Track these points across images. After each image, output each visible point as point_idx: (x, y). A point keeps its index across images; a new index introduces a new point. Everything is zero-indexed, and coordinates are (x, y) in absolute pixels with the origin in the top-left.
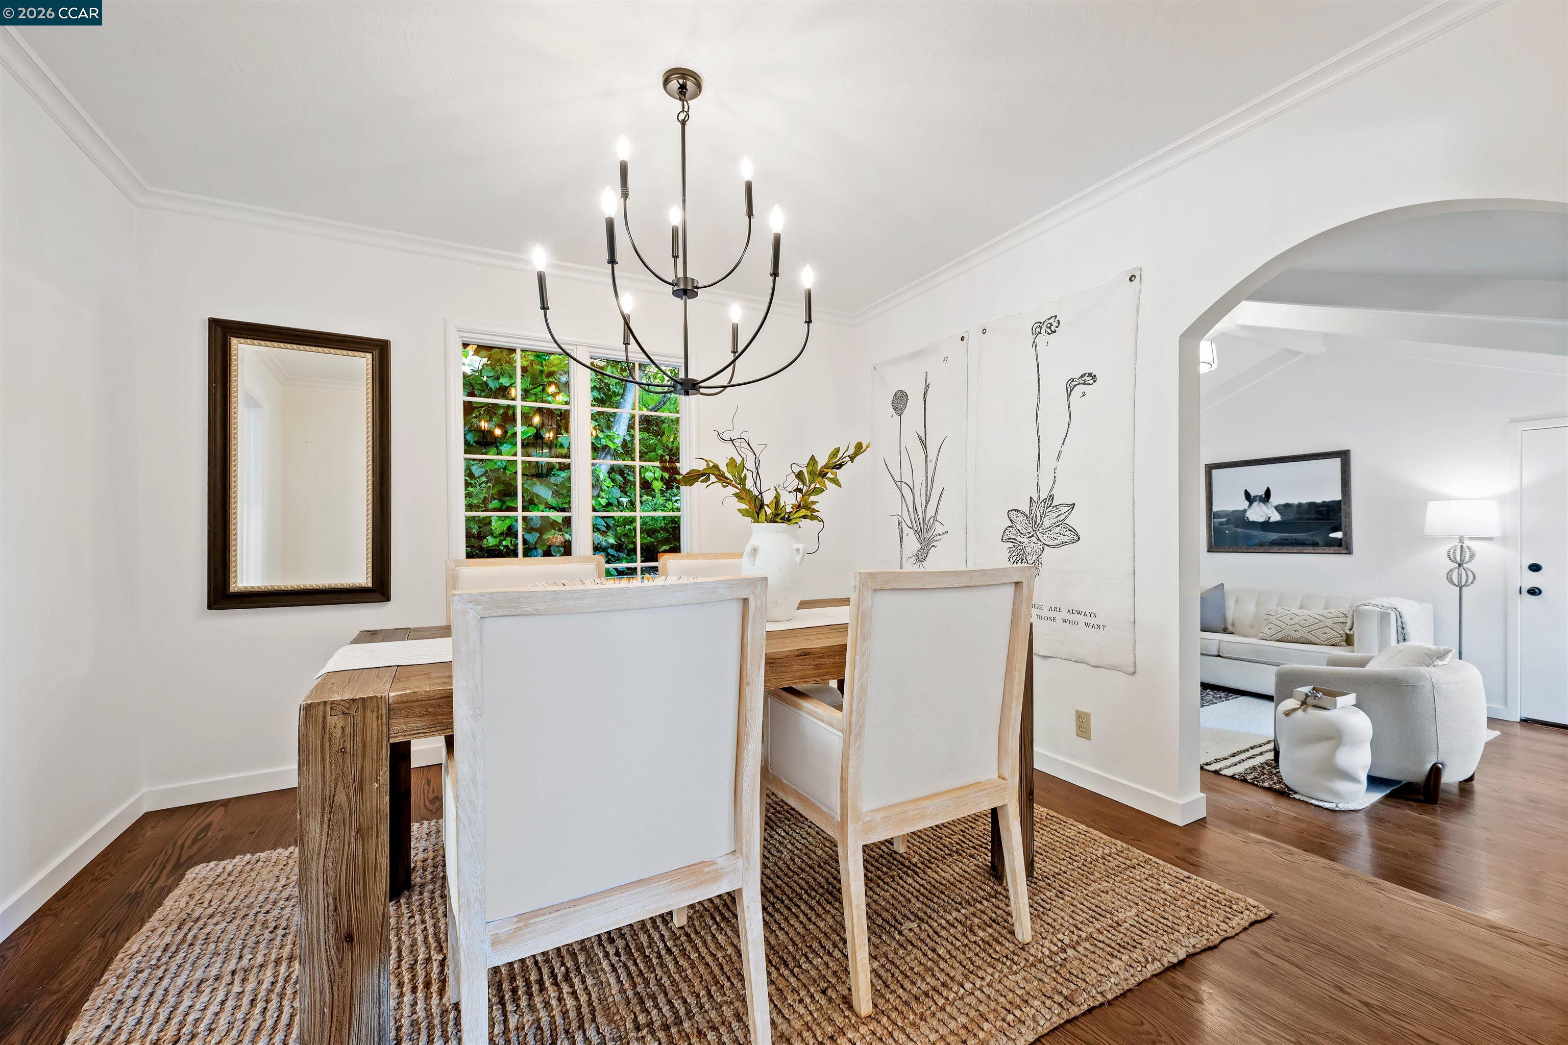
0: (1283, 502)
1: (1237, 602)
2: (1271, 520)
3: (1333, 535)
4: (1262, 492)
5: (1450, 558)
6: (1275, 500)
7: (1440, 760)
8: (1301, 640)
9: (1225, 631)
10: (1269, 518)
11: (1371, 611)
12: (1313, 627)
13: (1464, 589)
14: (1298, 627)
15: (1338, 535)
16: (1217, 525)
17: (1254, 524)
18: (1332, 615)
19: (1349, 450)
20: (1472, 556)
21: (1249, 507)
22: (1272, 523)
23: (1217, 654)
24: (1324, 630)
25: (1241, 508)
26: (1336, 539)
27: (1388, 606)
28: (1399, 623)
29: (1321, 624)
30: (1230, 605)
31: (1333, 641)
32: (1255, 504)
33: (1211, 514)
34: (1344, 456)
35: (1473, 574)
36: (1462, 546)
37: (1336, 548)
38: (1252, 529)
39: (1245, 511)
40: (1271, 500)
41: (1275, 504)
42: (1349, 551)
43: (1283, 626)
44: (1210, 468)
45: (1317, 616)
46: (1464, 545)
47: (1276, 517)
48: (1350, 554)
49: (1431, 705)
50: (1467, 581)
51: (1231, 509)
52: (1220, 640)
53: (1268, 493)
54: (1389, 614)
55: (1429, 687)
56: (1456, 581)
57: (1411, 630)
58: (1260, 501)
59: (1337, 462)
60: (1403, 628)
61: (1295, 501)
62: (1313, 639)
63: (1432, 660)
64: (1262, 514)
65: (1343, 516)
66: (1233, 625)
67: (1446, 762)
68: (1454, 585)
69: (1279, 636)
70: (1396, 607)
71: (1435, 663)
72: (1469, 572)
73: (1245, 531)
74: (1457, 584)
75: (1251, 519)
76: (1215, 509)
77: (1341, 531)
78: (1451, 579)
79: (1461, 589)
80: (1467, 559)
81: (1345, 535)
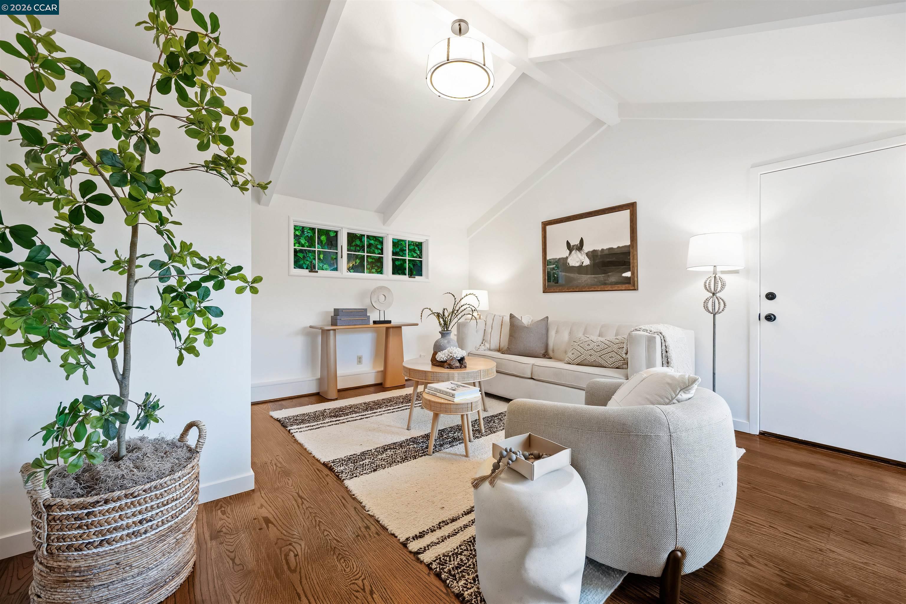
0: (591, 250)
1: (557, 332)
2: (584, 264)
3: (624, 275)
4: (577, 242)
5: (706, 288)
6: (587, 248)
7: (679, 546)
8: (594, 364)
9: (546, 355)
10: (583, 263)
11: (641, 336)
12: (603, 352)
13: (717, 316)
14: (592, 352)
15: (628, 274)
16: (549, 270)
17: (573, 269)
18: (617, 341)
19: (635, 202)
20: (723, 286)
21: (569, 255)
22: (584, 266)
23: (530, 376)
24: (610, 355)
25: (565, 256)
26: (627, 277)
27: (655, 331)
28: (664, 347)
29: (609, 350)
30: (552, 334)
31: (617, 364)
32: (574, 252)
33: (546, 262)
34: (632, 207)
35: (724, 303)
36: (715, 277)
37: (627, 285)
38: (571, 272)
39: (567, 258)
40: (584, 248)
41: (586, 251)
42: (635, 288)
43: (582, 351)
44: (545, 224)
45: (607, 342)
46: (717, 276)
47: (587, 262)
48: (635, 290)
49: (668, 465)
50: (719, 310)
51: (558, 257)
52: (533, 365)
53: (582, 241)
54: (655, 338)
55: (665, 438)
56: (711, 309)
57: (673, 354)
58: (576, 249)
59: (627, 213)
60: (667, 352)
61: (599, 248)
62: (603, 363)
63: (675, 392)
64: (578, 260)
65: (631, 258)
66: (553, 351)
67: (687, 549)
68: (709, 312)
69: (579, 360)
70: (662, 331)
71: (679, 396)
72: (721, 301)
73: (567, 274)
74: (711, 311)
75: (571, 265)
76: (548, 258)
77: (630, 271)
78: (707, 307)
79: (714, 315)
80: (719, 289)
81: (633, 274)
